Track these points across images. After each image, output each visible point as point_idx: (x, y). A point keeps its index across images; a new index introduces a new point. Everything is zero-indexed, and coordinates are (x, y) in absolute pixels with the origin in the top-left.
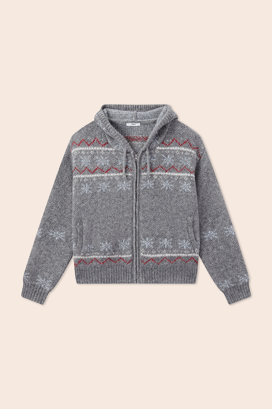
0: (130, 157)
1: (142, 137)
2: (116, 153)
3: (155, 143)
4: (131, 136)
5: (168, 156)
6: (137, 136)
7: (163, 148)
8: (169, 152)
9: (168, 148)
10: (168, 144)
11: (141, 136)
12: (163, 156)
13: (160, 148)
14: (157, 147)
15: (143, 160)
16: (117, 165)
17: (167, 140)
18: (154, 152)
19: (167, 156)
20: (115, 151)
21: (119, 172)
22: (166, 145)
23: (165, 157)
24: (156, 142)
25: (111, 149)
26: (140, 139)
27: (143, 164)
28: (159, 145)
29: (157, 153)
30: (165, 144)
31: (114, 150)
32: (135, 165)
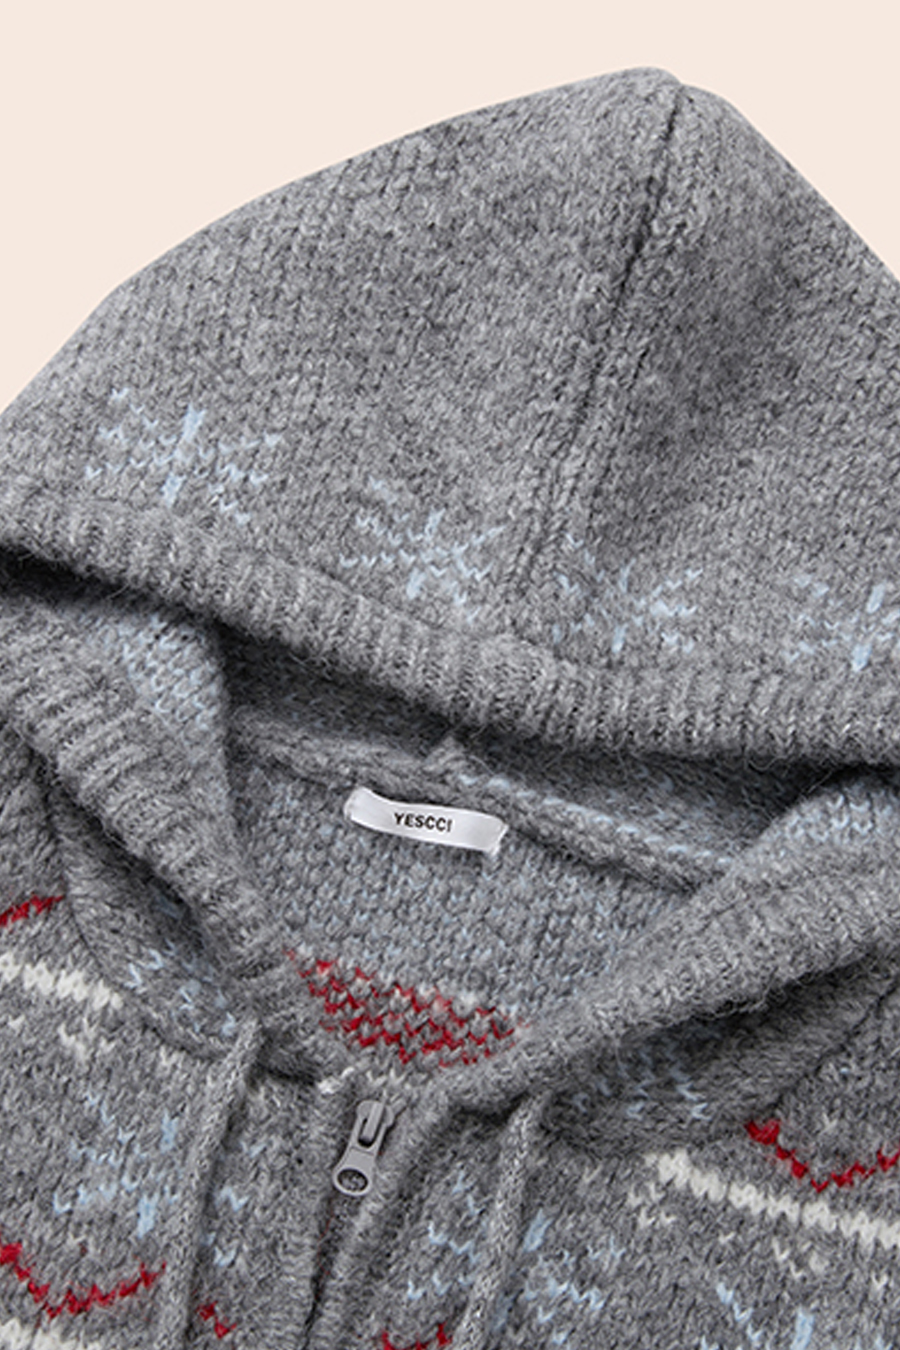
0: (277, 1142)
1: (480, 1023)
2: (106, 1047)
3: (649, 1078)
4: (358, 972)
5: (804, 1319)
6: (424, 992)
7: (747, 1197)
8: (817, 1265)
9: (819, 1214)
10: (832, 1166)
11: (469, 1000)
12: (725, 1295)
13: (708, 1185)
14: (670, 1148)
15: (435, 1238)
16: (46, 1206)
17: (830, 1125)
18: (602, 1195)
19: (773, 1315)
20: (112, 1025)
21: (31, 1307)
22: (800, 1170)
23: (743, 1316)
24: (670, 1084)
25: (71, 985)
26: (447, 1039)
27: (413, 1293)
28: (698, 1142)
29: (644, 1222)
30: (784, 1154)
31: (103, 996)
32: (300, 1267)
